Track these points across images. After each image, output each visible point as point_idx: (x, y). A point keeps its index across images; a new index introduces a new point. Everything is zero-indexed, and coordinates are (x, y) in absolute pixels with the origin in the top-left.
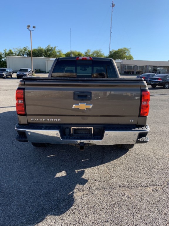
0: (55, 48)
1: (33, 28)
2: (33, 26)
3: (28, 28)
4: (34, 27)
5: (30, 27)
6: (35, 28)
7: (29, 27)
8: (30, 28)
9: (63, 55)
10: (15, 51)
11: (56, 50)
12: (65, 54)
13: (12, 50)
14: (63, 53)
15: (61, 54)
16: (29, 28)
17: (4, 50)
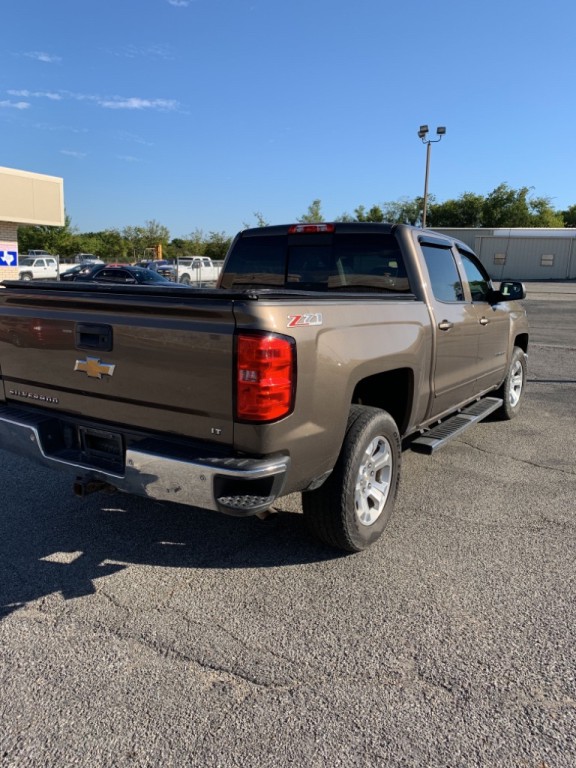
0: (524, 192)
1: (438, 133)
2: (438, 129)
3: (421, 137)
4: (441, 130)
5: (427, 131)
6: (443, 132)
7: (423, 132)
8: (427, 134)
9: (557, 215)
10: (389, 213)
11: (527, 201)
12: (564, 213)
13: (381, 209)
14: (556, 210)
15: (545, 212)
16: (423, 136)
17: (356, 211)
